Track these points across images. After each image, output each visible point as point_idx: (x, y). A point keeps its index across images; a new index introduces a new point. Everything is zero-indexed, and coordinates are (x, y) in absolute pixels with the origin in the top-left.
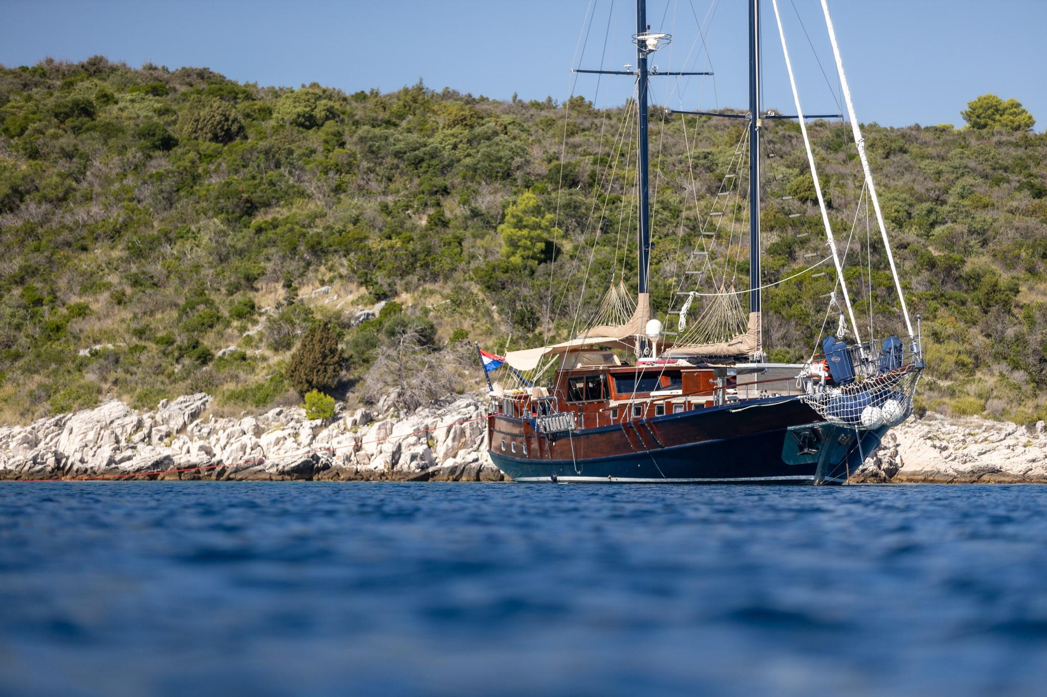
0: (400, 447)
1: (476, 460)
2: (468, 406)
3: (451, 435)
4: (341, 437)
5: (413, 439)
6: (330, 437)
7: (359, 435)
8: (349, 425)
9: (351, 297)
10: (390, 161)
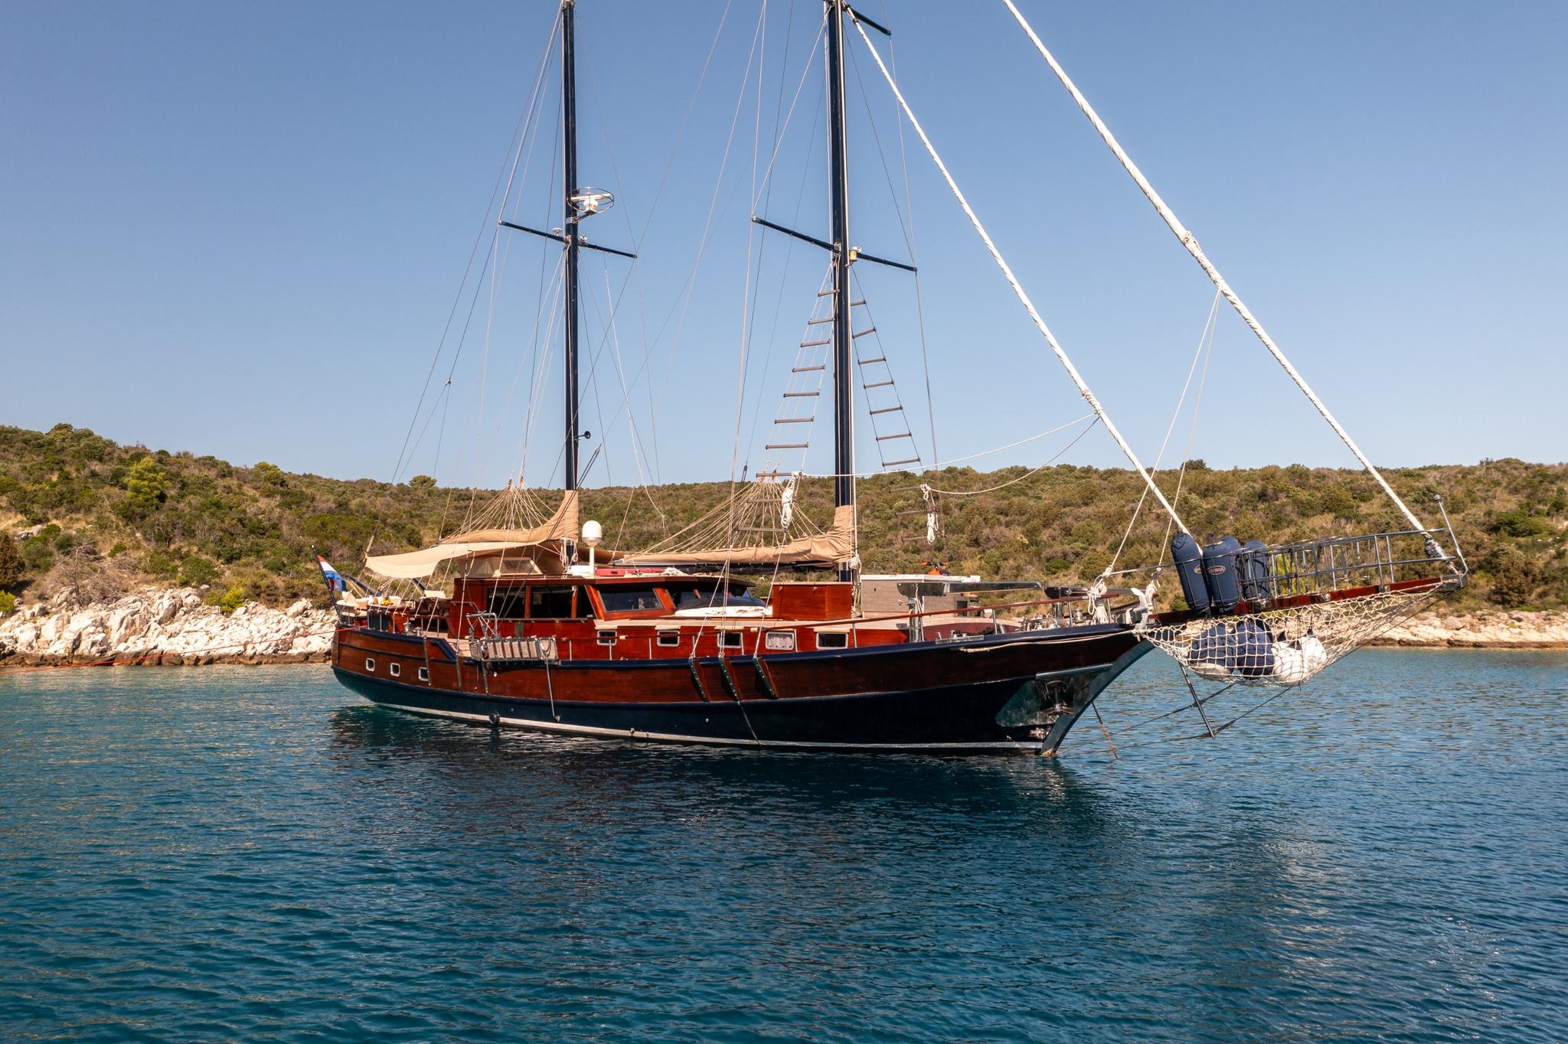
0: (80, 636)
1: (155, 647)
2: (134, 602)
3: (124, 625)
4: (23, 627)
5: (92, 629)
6: (12, 627)
7: (38, 624)
8: (28, 616)
9: (11, 522)
10: (19, 445)
